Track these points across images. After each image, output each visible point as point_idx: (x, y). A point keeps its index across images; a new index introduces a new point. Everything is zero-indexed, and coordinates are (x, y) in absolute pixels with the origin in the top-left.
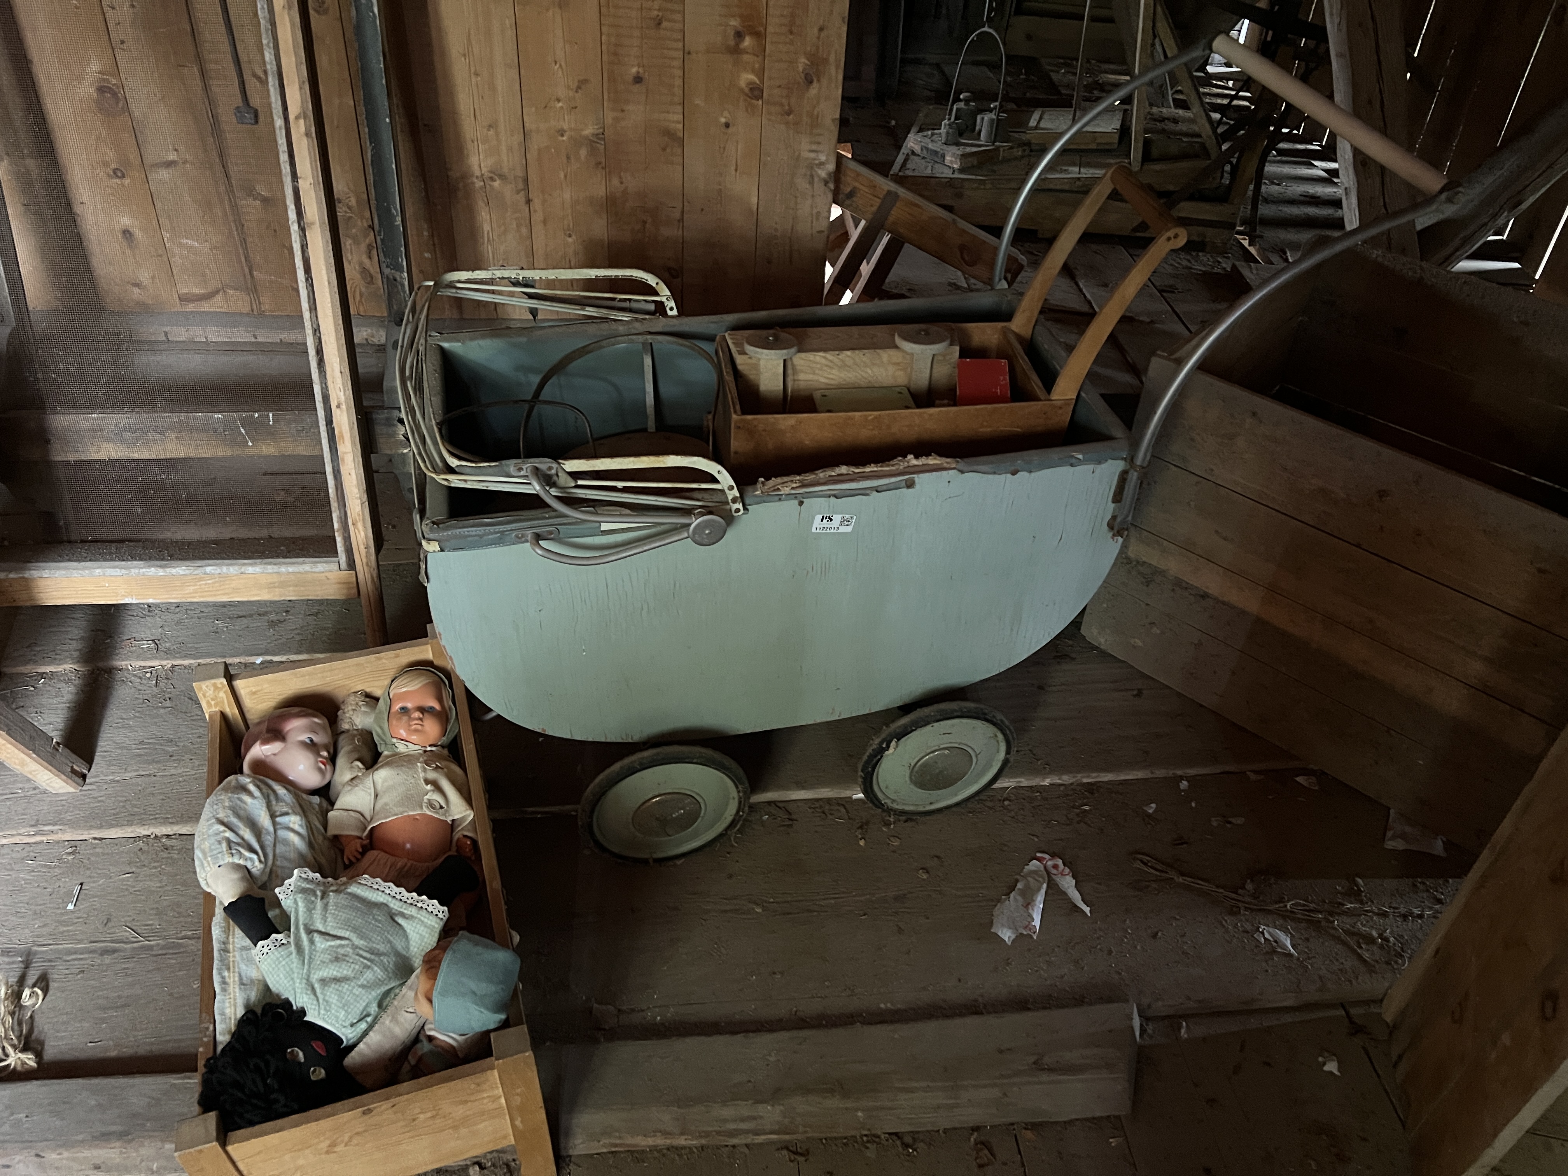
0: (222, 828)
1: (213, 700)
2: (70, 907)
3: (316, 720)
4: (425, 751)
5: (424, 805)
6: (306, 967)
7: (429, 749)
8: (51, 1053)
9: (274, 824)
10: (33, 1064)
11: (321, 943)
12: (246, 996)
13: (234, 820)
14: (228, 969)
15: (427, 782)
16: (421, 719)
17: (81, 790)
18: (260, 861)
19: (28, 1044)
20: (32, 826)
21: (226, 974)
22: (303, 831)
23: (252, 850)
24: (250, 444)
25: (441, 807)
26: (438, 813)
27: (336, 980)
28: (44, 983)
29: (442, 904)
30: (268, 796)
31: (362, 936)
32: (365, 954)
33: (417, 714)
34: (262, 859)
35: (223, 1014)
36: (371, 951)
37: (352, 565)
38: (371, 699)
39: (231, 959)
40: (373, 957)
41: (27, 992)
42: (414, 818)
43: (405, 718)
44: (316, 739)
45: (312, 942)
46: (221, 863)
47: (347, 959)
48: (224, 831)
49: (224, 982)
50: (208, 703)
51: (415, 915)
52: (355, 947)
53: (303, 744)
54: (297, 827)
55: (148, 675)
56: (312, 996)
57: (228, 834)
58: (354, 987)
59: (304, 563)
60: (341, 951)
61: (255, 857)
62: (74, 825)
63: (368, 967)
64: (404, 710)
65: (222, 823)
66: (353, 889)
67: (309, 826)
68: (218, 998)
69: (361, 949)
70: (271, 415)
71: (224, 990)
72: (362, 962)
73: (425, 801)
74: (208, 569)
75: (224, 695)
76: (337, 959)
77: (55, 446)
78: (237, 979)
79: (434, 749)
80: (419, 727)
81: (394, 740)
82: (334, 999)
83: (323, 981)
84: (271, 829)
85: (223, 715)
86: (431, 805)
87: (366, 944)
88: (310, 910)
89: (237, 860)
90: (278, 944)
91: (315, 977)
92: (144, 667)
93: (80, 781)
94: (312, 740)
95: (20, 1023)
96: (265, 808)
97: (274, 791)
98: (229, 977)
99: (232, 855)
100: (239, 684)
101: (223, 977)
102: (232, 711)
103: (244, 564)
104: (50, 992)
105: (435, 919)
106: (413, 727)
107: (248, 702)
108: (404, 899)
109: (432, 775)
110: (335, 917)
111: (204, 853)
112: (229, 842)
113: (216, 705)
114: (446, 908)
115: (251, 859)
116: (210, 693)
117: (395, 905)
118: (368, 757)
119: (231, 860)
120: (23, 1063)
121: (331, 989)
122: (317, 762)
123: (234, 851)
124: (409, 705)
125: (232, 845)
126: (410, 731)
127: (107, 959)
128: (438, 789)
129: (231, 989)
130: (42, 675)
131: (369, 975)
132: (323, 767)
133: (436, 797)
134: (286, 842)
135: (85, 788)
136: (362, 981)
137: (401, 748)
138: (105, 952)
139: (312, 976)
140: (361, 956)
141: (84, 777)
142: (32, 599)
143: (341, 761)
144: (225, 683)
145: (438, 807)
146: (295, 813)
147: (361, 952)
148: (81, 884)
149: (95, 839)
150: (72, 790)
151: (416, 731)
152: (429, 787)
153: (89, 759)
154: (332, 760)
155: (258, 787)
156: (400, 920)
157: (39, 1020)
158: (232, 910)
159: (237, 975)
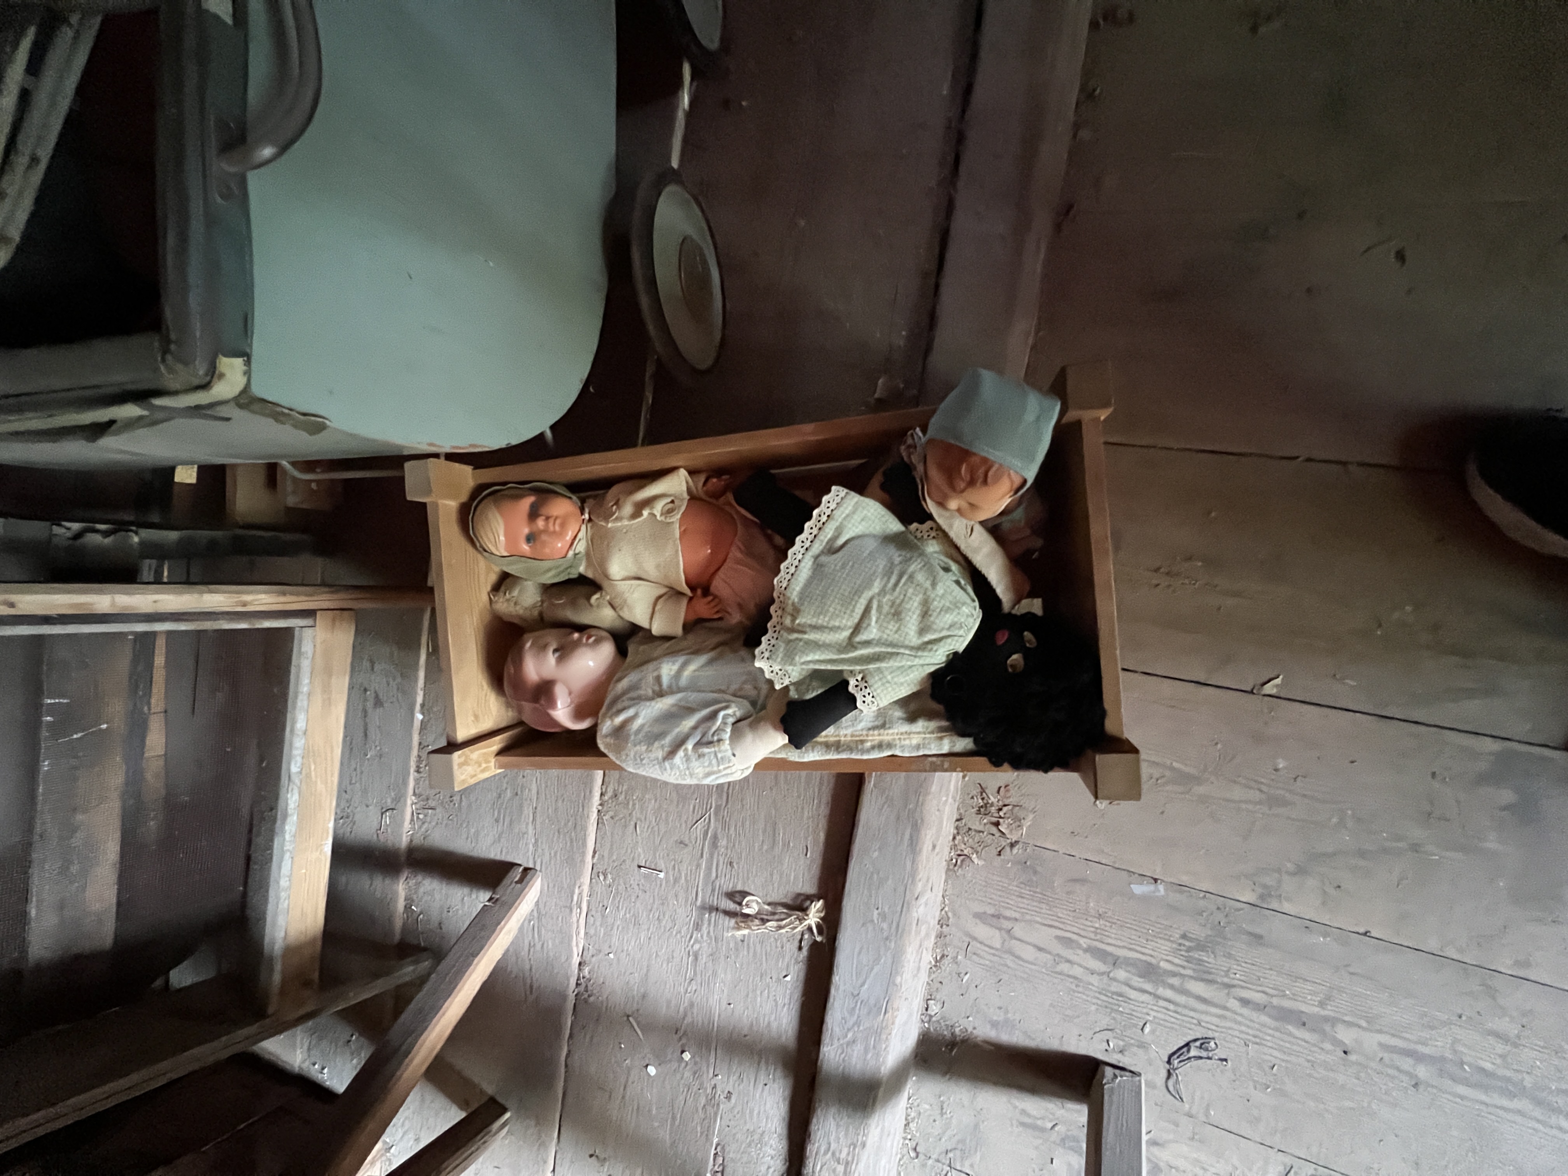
0: (681, 753)
1: (480, 766)
2: (662, 875)
3: (528, 645)
4: (590, 520)
5: (668, 520)
6: (902, 651)
7: (587, 516)
8: (810, 888)
9: (671, 692)
10: (820, 903)
11: (872, 632)
12: (900, 721)
13: (668, 740)
14: (862, 742)
15: (637, 514)
16: (547, 518)
17: (541, 871)
18: (726, 708)
19: (799, 906)
20: (571, 910)
21: (868, 744)
22: (681, 660)
23: (713, 716)
24: (104, 726)
25: (672, 502)
26: (680, 507)
27: (925, 614)
28: (738, 896)
29: (828, 491)
30: (633, 699)
31: (868, 584)
32: (893, 580)
33: (540, 523)
34: (724, 704)
35: (918, 747)
36: (888, 573)
37: (309, 614)
38: (504, 581)
39: (849, 738)
40: (896, 572)
41: (746, 911)
42: (683, 534)
43: (544, 537)
44: (554, 646)
45: (867, 643)
46: (730, 753)
47: (898, 601)
48: (686, 750)
49: (880, 746)
50: (483, 771)
51: (838, 524)
52: (883, 592)
53: (560, 660)
54: (675, 667)
55: (421, 816)
56: (942, 643)
57: (689, 746)
58: (937, 595)
59: (299, 667)
60: (886, 609)
61: (722, 714)
62: (576, 876)
63: (911, 577)
64: (530, 538)
65: (672, 753)
66: (794, 594)
67: (672, 653)
68: (898, 753)
69: (885, 586)
70: (49, 701)
71: (890, 746)
72: (904, 584)
73: (663, 518)
74: (294, 769)
75: (475, 753)
76: (897, 614)
77: (86, 946)
78: (876, 732)
79: (587, 510)
80: (558, 522)
81: (571, 553)
82: (949, 618)
83: (922, 631)
84: (679, 696)
85: (500, 753)
86: (669, 512)
87: (878, 580)
88: (817, 646)
89: (727, 736)
90: (863, 685)
91: (915, 641)
92: (412, 820)
93: (531, 873)
94: (555, 651)
95: (774, 914)
96: (653, 703)
97: (624, 693)
98: (872, 741)
99: (719, 741)
100: (461, 735)
101: (873, 748)
102: (496, 743)
103: (292, 731)
104: (747, 889)
105: (846, 501)
106: (557, 528)
107: (487, 725)
108: (811, 537)
109: (628, 509)
110: (834, 616)
111: (708, 775)
112: (698, 744)
113: (487, 762)
114: (834, 488)
115: (725, 717)
116: (470, 770)
117: (817, 548)
118: (583, 589)
119: (727, 742)
120: (818, 911)
121: (937, 621)
122: (587, 645)
123: (716, 738)
124: (526, 531)
125: (705, 740)
126: (560, 535)
127: (723, 842)
128: (649, 502)
129: (889, 738)
130: (408, 908)
131: (920, 577)
132: (593, 639)
133: (658, 507)
134: (693, 679)
135: (538, 868)
136: (928, 584)
137: (581, 547)
138: (714, 845)
139: (912, 644)
140: (896, 585)
141: (526, 870)
142: (313, 941)
143: (585, 618)
144: (460, 752)
145: (671, 506)
146: (658, 669)
147: (890, 585)
148: (640, 867)
149: (593, 857)
150: (540, 878)
151: (563, 525)
152: (645, 513)
153: (509, 866)
154: (582, 628)
155: (619, 712)
156: (840, 542)
157: (775, 897)
158: (797, 741)
159: (871, 732)
